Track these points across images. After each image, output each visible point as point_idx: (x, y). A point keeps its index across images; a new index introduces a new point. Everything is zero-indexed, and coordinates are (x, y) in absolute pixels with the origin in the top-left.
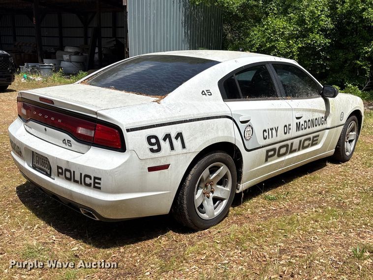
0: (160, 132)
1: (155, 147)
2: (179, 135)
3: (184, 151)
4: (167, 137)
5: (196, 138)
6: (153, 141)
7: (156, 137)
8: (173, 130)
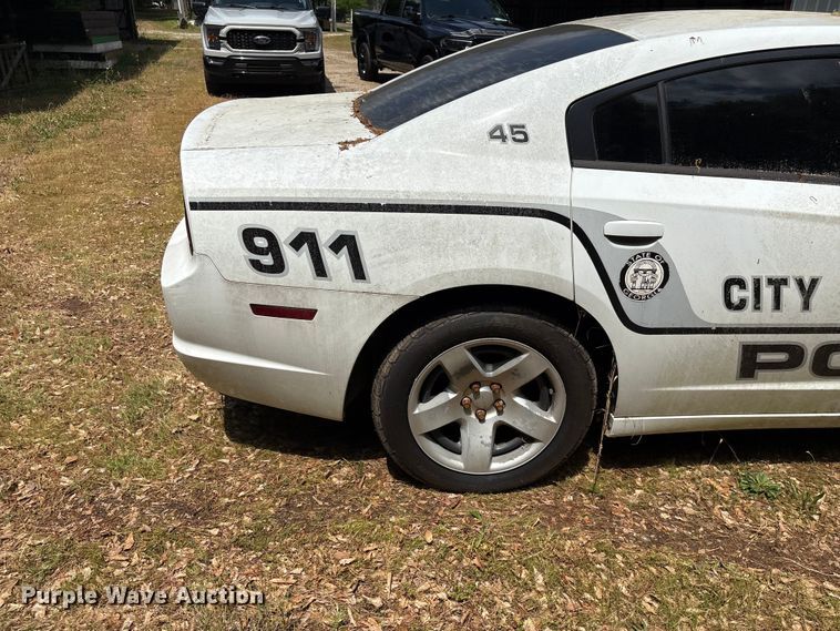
0: (284, 225)
1: (267, 260)
2: (345, 242)
3: (361, 285)
4: (305, 239)
5: (405, 259)
6: (261, 242)
7: (268, 235)
8: (327, 227)
